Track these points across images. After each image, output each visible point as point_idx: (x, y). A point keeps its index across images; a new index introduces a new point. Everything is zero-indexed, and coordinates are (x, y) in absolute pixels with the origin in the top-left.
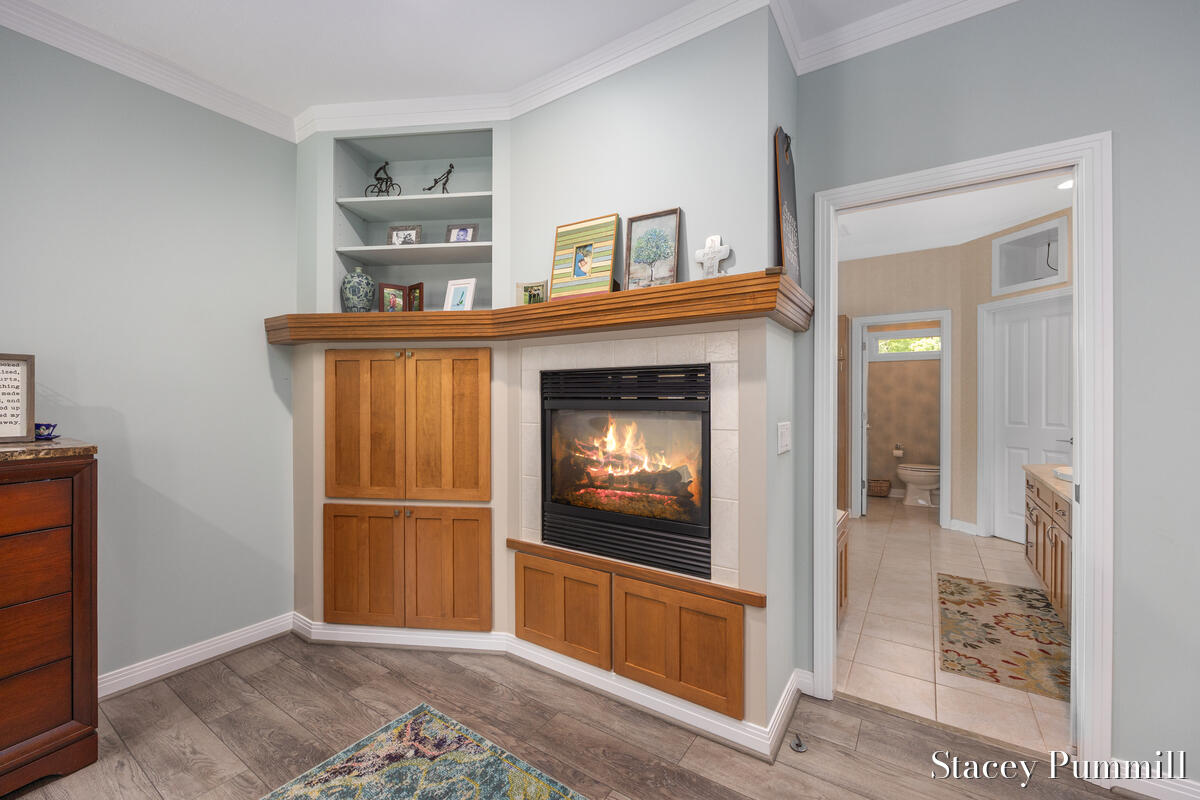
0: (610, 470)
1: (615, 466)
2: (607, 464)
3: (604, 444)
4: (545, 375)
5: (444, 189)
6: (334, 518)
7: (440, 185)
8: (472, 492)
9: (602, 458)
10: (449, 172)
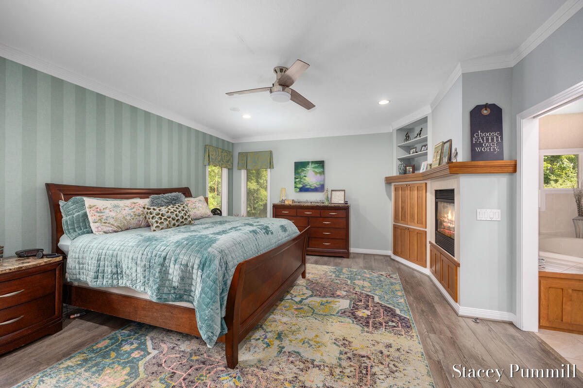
0: (449, 224)
1: (450, 223)
2: (448, 223)
3: (448, 216)
4: (436, 191)
5: (420, 137)
6: (395, 228)
7: (419, 136)
8: (421, 225)
9: (447, 221)
10: (421, 131)
